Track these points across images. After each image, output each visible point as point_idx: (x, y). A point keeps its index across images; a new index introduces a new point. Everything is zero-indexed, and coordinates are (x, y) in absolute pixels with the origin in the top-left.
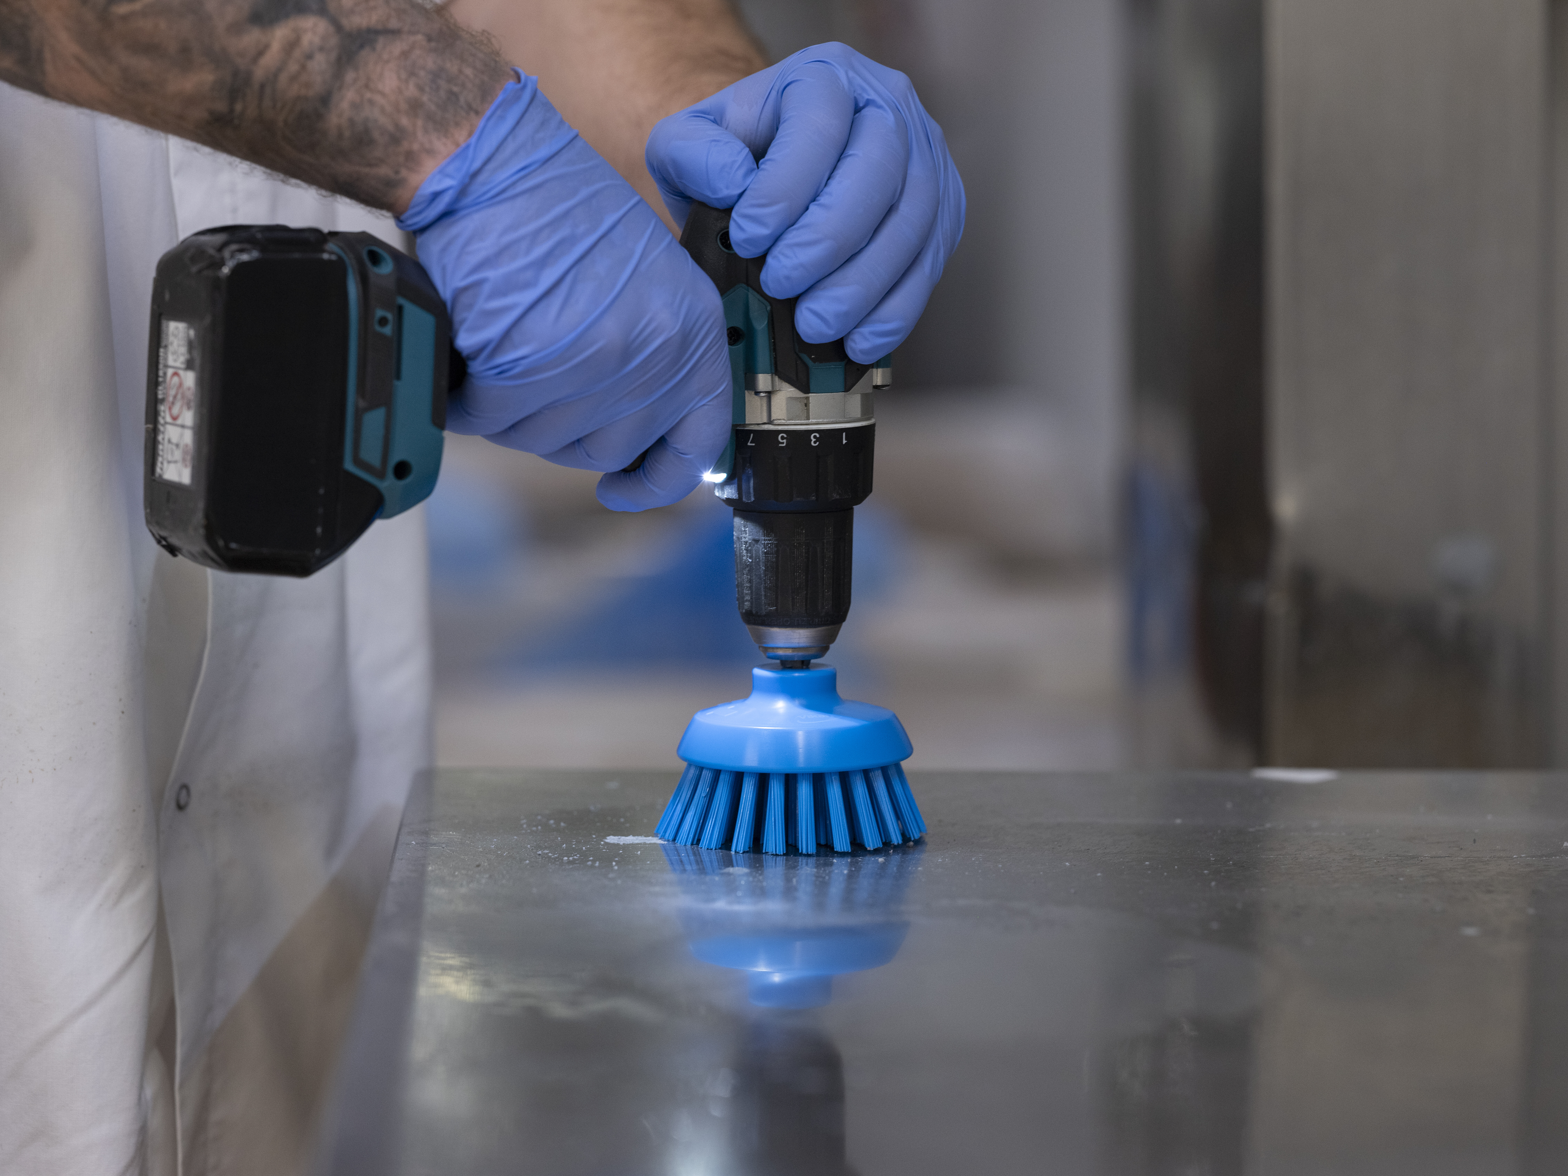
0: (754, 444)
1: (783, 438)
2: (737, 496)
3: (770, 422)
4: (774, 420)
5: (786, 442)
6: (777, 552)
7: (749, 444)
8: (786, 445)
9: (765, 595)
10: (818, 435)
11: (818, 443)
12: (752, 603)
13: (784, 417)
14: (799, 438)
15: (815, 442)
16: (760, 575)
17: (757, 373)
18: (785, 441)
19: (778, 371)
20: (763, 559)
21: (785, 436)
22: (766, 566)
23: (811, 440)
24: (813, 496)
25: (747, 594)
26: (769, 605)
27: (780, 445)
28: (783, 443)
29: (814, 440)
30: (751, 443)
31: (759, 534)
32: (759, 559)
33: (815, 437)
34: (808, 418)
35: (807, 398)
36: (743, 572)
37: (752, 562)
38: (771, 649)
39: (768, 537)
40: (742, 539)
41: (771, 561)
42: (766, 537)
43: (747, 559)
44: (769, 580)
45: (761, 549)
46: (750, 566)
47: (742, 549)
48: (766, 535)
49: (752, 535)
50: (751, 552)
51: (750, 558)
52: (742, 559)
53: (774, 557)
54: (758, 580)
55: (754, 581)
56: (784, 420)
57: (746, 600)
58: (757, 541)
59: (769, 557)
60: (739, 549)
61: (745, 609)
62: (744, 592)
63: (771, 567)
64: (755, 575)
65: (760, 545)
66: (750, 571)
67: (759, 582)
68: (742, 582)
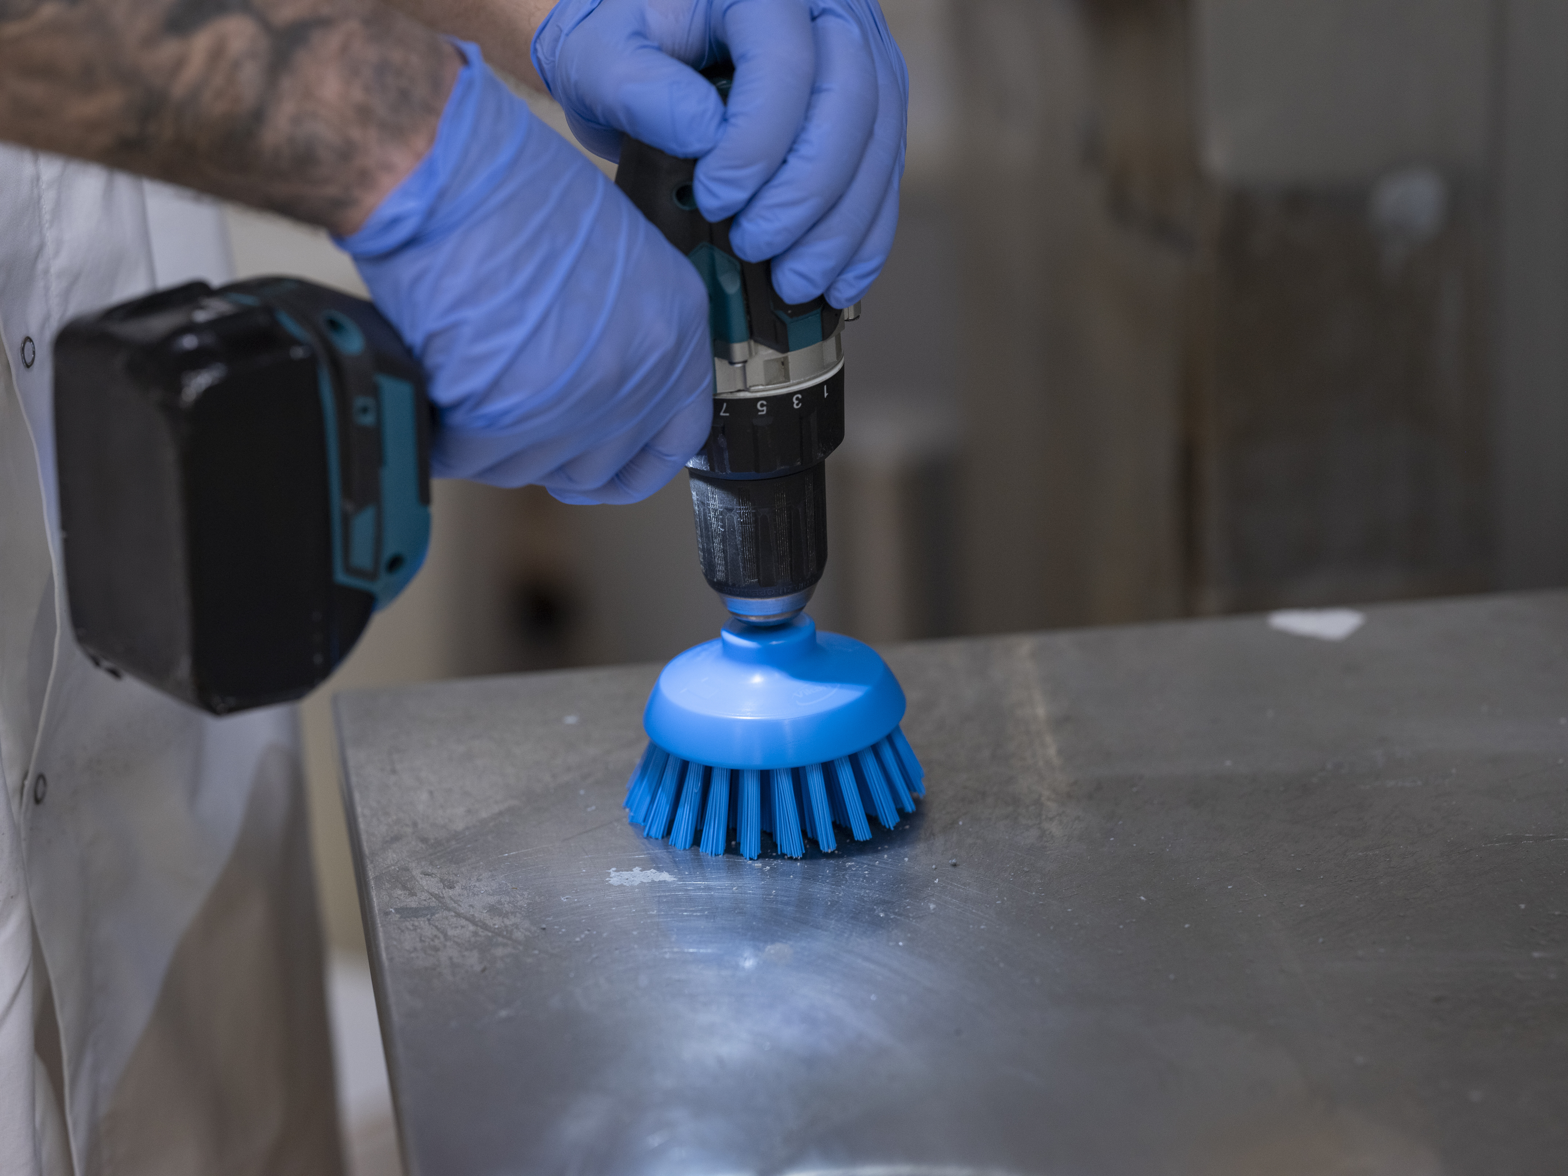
0: (728, 414)
1: (762, 405)
2: (709, 468)
3: (746, 389)
4: (750, 387)
5: (767, 409)
6: (756, 522)
7: (722, 414)
8: (767, 412)
9: (744, 568)
10: (800, 396)
11: (800, 405)
12: (727, 575)
13: (763, 382)
14: (779, 403)
15: (797, 405)
16: (736, 545)
17: (733, 342)
18: (765, 408)
19: (754, 334)
20: (739, 529)
21: (765, 403)
22: (743, 535)
23: (793, 403)
24: (799, 461)
25: (720, 565)
26: (749, 577)
27: (760, 413)
28: (763, 411)
29: (796, 402)
30: (724, 412)
31: (733, 503)
32: (734, 529)
33: (797, 399)
34: (787, 378)
35: (786, 358)
36: (713, 540)
37: (725, 531)
38: (747, 616)
39: (745, 506)
40: (709, 506)
41: (749, 531)
42: (742, 506)
43: (717, 527)
44: (748, 551)
45: (735, 518)
46: (722, 535)
47: (710, 517)
48: (742, 504)
49: (724, 503)
50: (723, 521)
51: (722, 527)
52: (710, 526)
53: (753, 526)
54: (734, 551)
55: (728, 551)
56: (762, 385)
57: (719, 571)
58: (730, 510)
59: (746, 527)
60: (705, 515)
61: (717, 579)
62: (715, 561)
63: (749, 537)
64: (729, 545)
65: (733, 514)
66: (723, 541)
67: (735, 553)
68: (710, 550)
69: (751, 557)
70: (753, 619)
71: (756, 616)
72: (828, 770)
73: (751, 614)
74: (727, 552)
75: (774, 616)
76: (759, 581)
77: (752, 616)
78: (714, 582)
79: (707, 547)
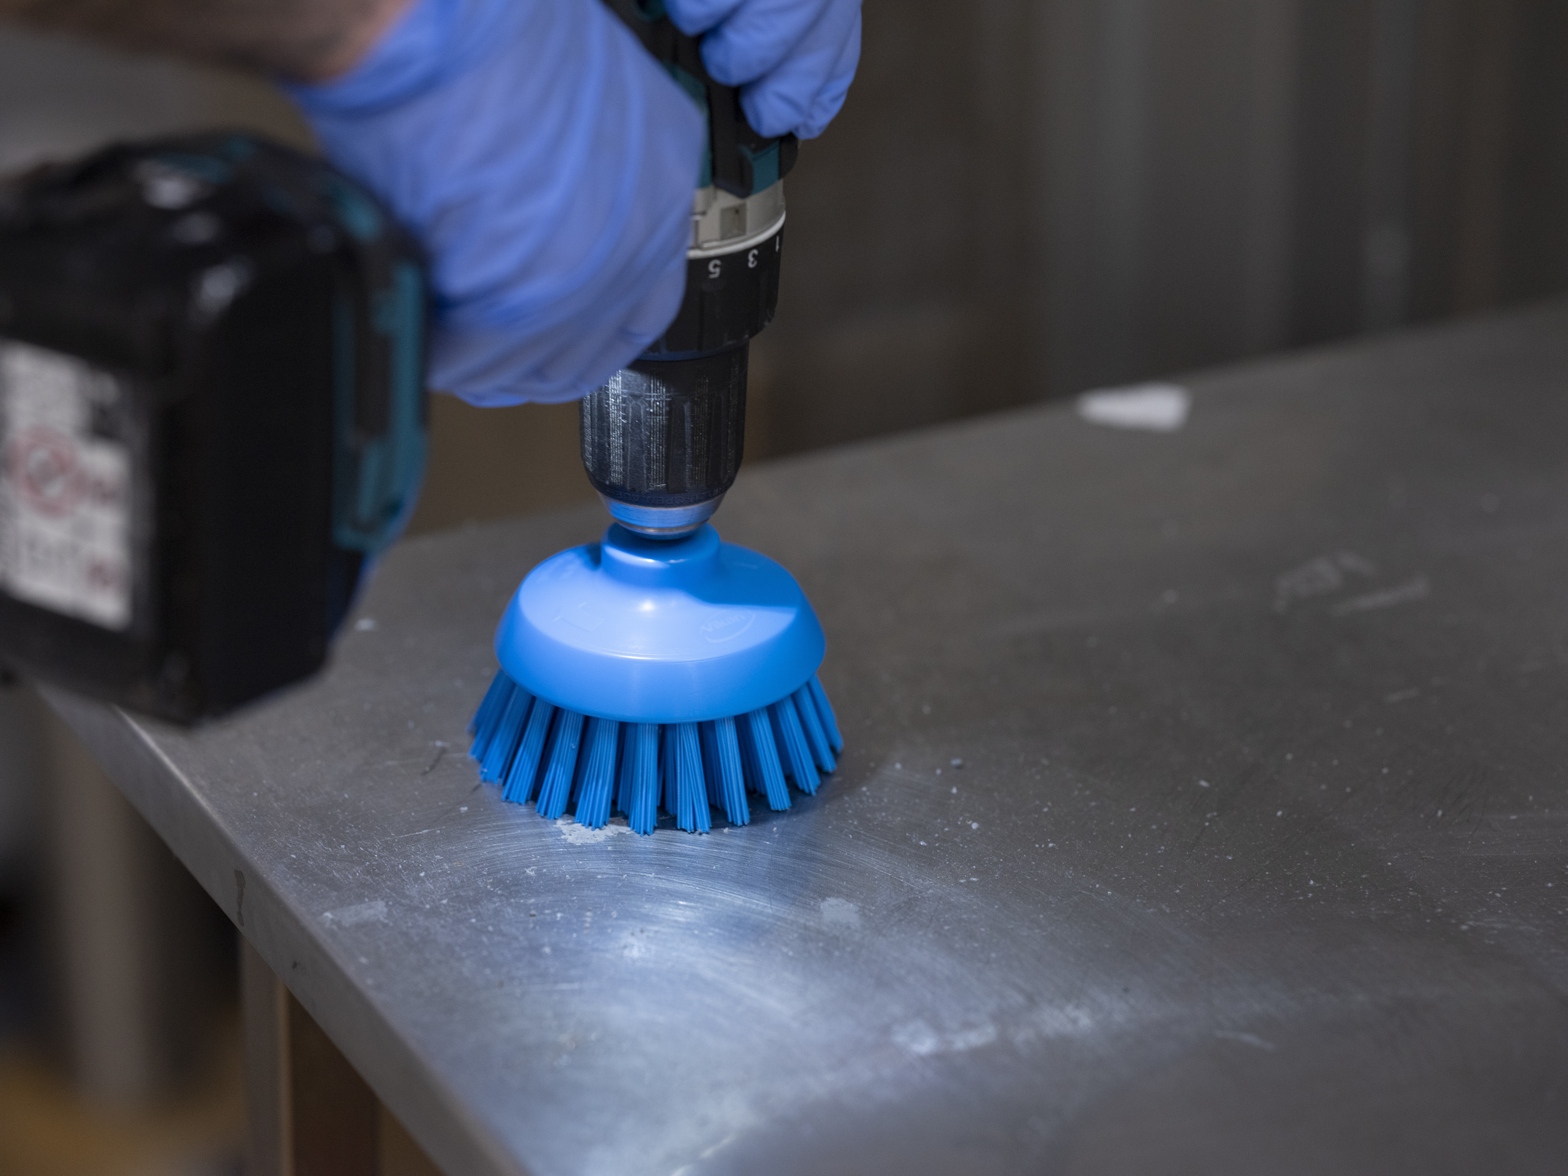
1: (715, 266)
3: (698, 247)
4: (704, 243)
5: (719, 270)
6: (669, 413)
8: (719, 274)
9: (649, 469)
10: (755, 253)
11: (756, 264)
12: (624, 477)
13: (716, 236)
14: (733, 261)
15: (753, 263)
16: (641, 441)
18: (717, 270)
20: (646, 421)
21: (718, 263)
22: (651, 429)
23: (749, 261)
25: (616, 464)
26: (655, 481)
27: (711, 276)
28: (715, 273)
32: (640, 420)
33: (753, 256)
34: (743, 230)
35: (744, 205)
36: (609, 433)
37: (628, 423)
38: (643, 528)
39: (657, 393)
40: (608, 390)
41: (660, 424)
42: (654, 392)
43: (617, 417)
44: (656, 449)
45: (642, 407)
46: (623, 428)
47: (608, 404)
48: (654, 390)
49: (629, 388)
50: (624, 410)
51: (624, 418)
52: (606, 416)
53: (666, 419)
54: (638, 448)
55: (630, 447)
56: (716, 240)
57: (615, 471)
58: (636, 397)
59: (656, 418)
60: (600, 401)
61: (610, 482)
62: (610, 459)
63: (659, 432)
64: (631, 440)
65: (641, 402)
66: (624, 435)
67: (638, 451)
68: (603, 445)
69: (659, 457)
70: (651, 531)
71: (653, 528)
72: (742, 723)
73: (649, 525)
74: (628, 449)
75: (677, 528)
76: (667, 487)
77: (649, 528)
78: (606, 485)
79: (598, 441)
